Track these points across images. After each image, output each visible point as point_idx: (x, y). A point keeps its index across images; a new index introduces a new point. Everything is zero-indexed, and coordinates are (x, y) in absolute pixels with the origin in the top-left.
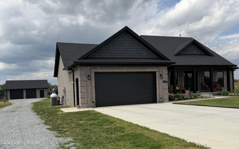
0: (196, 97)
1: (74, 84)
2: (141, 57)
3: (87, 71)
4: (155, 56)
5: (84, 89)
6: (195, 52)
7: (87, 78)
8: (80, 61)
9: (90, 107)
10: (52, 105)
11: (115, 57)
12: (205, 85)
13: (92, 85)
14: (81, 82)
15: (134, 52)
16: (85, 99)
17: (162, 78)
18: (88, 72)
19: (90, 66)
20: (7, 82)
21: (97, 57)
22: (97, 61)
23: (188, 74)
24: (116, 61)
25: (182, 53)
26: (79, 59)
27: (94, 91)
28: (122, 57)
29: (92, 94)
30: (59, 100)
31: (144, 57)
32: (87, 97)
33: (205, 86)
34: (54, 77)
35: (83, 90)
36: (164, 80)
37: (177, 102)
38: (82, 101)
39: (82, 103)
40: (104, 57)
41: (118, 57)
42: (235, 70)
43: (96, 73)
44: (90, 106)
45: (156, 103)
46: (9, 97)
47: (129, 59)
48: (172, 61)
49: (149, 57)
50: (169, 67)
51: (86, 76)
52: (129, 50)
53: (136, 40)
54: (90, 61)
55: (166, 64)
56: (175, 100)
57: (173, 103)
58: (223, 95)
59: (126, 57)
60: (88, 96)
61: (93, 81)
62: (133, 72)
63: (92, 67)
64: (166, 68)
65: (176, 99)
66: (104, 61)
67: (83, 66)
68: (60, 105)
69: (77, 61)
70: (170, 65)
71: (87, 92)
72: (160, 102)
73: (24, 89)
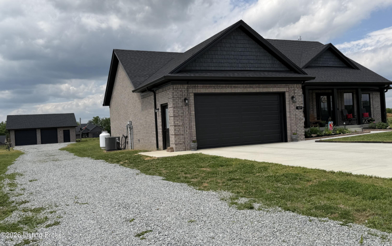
0: (342, 132)
1: (156, 113)
2: (263, 69)
3: (183, 91)
4: (283, 68)
5: (180, 120)
6: (331, 64)
7: (184, 102)
8: (173, 75)
9: (188, 150)
10: (108, 150)
11: (223, 69)
12: (347, 114)
13: (190, 114)
14: (175, 109)
15: (252, 62)
16: (181, 137)
17: (294, 102)
18: (185, 93)
19: (188, 83)
20: (9, 117)
21: (198, 68)
22: (198, 75)
23: (321, 97)
24: (228, 76)
25: (313, 65)
26: (172, 73)
27: (193, 124)
28: (234, 69)
29: (190, 128)
30: (119, 141)
31: (267, 69)
32: (183, 133)
33: (347, 116)
34: (103, 105)
35: (178, 122)
36: (298, 106)
37: (323, 139)
38: (176, 139)
39: (176, 143)
40: (207, 68)
41: (228, 69)
42: (387, 91)
43: (196, 95)
44: (188, 147)
45: (286, 141)
46: (13, 142)
47: (246, 72)
48: (309, 76)
49: (274, 69)
50: (303, 85)
51: (182, 100)
52: (244, 58)
53: (254, 42)
54: (188, 75)
55: (299, 80)
56: (312, 137)
57: (316, 141)
58: (378, 129)
59: (239, 69)
60: (185, 131)
61: (193, 108)
62: (251, 93)
63: (190, 85)
64: (300, 86)
65: (313, 135)
66: (209, 76)
67: (177, 84)
68: (121, 149)
69: (170, 75)
70: (304, 81)
71: (183, 125)
72: (293, 140)
73: (38, 128)
